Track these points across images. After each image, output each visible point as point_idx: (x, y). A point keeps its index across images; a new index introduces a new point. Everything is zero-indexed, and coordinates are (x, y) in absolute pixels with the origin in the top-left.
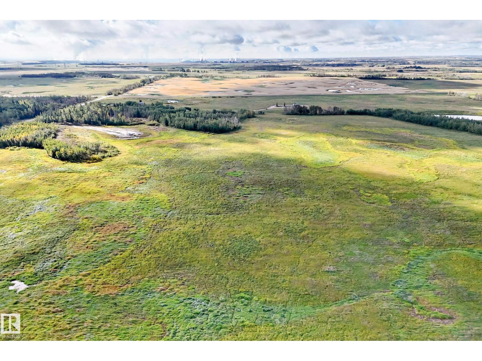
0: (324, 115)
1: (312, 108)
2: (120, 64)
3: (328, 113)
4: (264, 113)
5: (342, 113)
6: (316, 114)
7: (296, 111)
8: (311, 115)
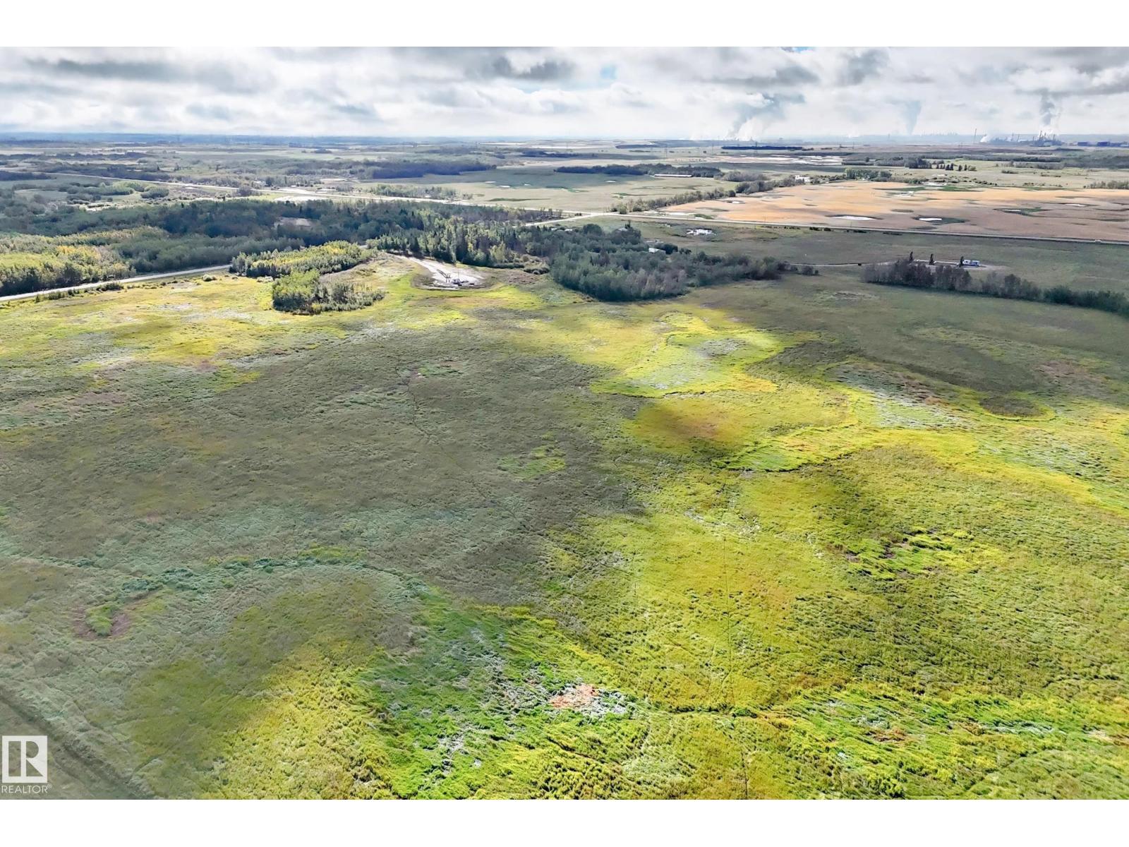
0: (973, 293)
1: (946, 272)
2: (805, 147)
3: (987, 291)
4: (817, 272)
5: (1030, 295)
6: (951, 289)
7: (899, 277)
8: (939, 290)
